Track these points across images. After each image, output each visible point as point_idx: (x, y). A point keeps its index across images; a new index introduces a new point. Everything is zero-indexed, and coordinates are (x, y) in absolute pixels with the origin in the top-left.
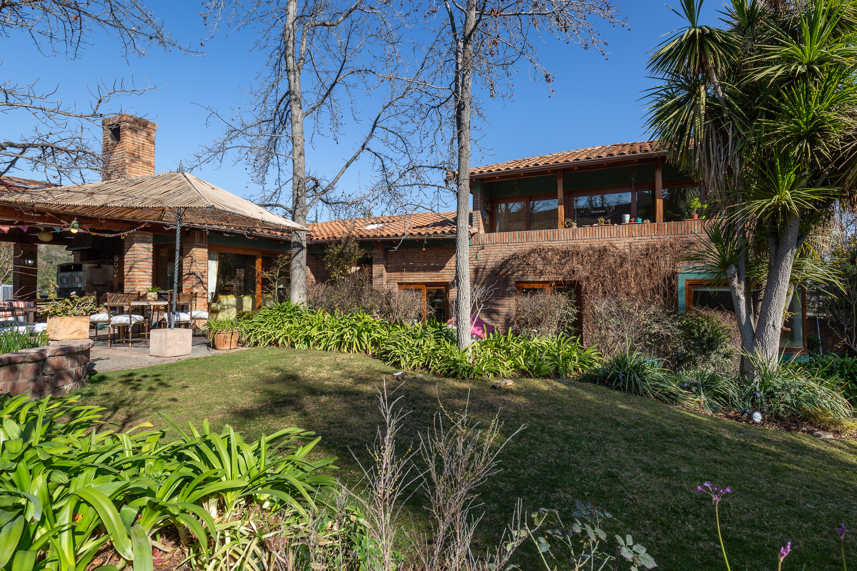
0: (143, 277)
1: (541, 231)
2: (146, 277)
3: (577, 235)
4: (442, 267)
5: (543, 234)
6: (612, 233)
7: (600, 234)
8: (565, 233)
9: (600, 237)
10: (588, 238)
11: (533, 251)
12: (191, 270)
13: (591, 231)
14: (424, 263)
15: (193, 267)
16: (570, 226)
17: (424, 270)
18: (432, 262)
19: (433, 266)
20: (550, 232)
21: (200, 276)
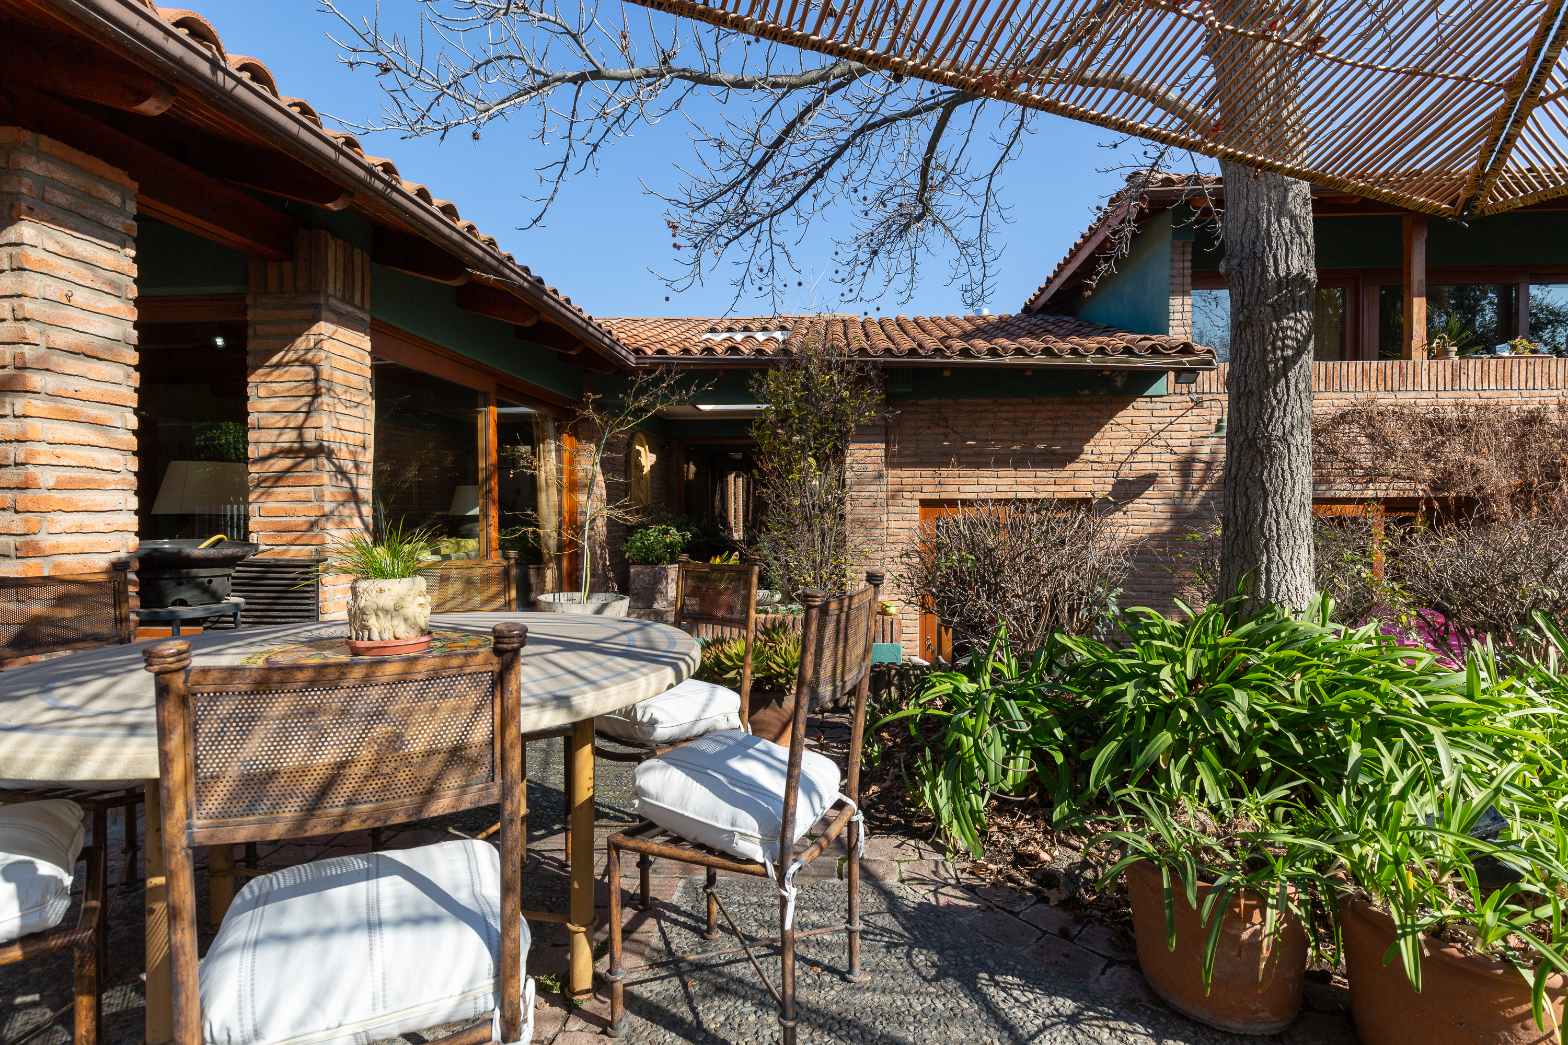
0: (86, 455)
1: (1367, 364)
2: (103, 458)
3: (1463, 378)
4: (1073, 456)
5: (1374, 373)
6: (1553, 378)
7: (1523, 378)
8: (1433, 371)
9: (1523, 386)
10: (1493, 387)
11: (1342, 418)
12: (310, 434)
13: (1500, 370)
14: (1014, 442)
15: (323, 419)
16: (1442, 354)
17: (1019, 462)
18: (1041, 441)
19: (1041, 453)
20: (1392, 367)
21: (349, 466)
